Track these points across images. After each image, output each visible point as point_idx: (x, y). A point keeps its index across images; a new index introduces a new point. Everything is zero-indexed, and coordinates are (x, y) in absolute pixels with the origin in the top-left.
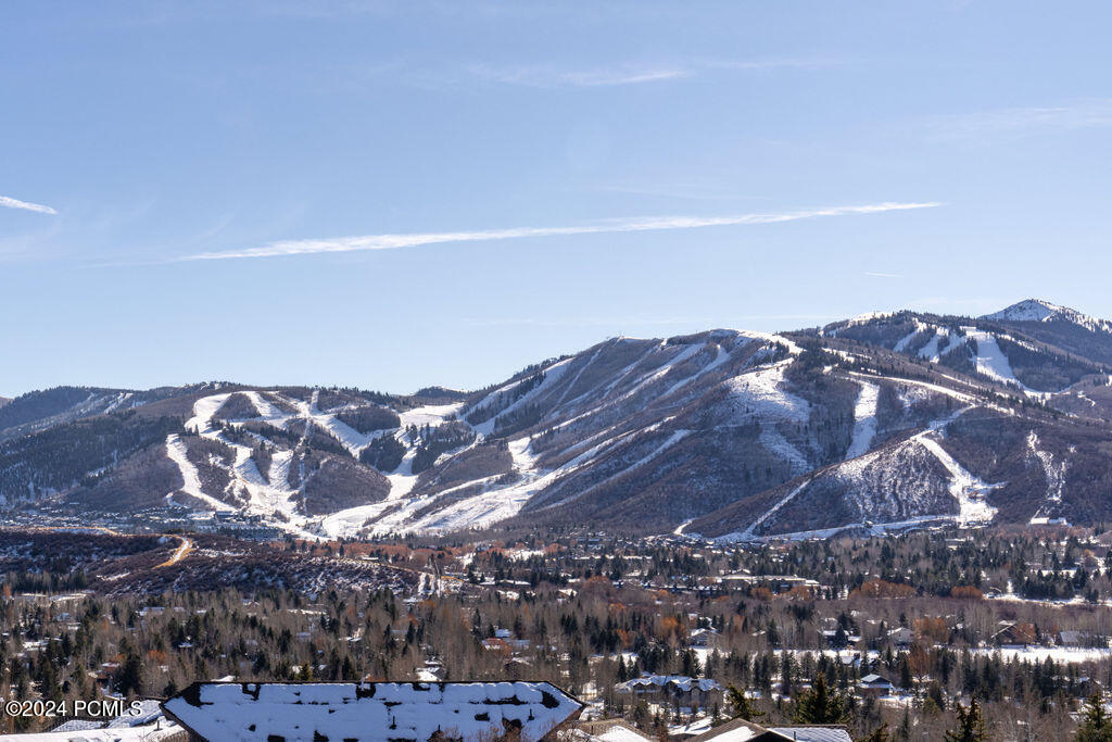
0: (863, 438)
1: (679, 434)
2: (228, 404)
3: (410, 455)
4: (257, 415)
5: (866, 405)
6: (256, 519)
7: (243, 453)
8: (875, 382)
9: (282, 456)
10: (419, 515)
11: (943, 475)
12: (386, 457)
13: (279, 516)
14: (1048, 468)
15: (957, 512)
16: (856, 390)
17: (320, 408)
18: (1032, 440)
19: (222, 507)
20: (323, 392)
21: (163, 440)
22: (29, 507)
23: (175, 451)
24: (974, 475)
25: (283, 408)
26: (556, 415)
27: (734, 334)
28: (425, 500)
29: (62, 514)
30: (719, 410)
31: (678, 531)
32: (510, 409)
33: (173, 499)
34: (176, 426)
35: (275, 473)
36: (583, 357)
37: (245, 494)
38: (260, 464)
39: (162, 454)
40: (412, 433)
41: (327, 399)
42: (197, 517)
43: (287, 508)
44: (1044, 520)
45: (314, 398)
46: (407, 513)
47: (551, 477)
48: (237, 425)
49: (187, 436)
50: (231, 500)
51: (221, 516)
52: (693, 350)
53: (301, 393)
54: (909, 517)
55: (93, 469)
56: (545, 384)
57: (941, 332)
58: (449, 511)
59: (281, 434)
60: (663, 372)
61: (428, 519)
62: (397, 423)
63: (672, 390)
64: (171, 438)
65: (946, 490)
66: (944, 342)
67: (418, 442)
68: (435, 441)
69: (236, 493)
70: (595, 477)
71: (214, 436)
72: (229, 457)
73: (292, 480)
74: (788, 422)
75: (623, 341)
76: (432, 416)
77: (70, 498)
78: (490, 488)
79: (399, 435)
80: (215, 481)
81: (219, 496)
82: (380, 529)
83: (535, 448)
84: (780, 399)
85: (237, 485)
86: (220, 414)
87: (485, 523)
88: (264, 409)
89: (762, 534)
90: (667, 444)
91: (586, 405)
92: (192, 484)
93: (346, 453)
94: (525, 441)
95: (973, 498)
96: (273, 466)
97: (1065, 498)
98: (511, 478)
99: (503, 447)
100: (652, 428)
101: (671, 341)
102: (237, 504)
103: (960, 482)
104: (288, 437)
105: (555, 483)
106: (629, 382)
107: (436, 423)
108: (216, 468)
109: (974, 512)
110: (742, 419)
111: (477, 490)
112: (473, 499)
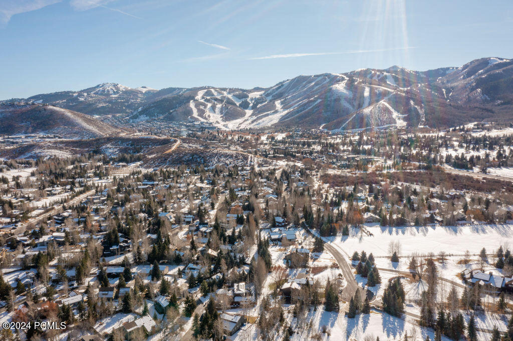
0: (367, 102)
1: (319, 101)
2: (206, 92)
3: (251, 105)
4: (213, 95)
5: (367, 93)
6: (211, 123)
7: (209, 105)
8: (369, 87)
9: (219, 106)
10: (253, 122)
11: (390, 113)
12: (245, 105)
13: (217, 122)
14: (419, 110)
15: (396, 123)
16: (363, 89)
17: (229, 93)
18: (412, 103)
19: (203, 120)
20: (230, 89)
21: (189, 102)
22: (155, 120)
23: (192, 105)
24: (398, 112)
25: (220, 93)
26: (287, 95)
27: (330, 74)
28: (254, 118)
29: (162, 122)
30: (329, 94)
31: (321, 128)
32: (275, 93)
33: (190, 118)
34: (193, 98)
35: (217, 110)
36: (293, 80)
37: (209, 116)
38: (213, 108)
39: (188, 106)
40: (252, 99)
41: (231, 91)
42: (196, 123)
43: (220, 120)
44: (422, 127)
45: (228, 91)
46: (250, 121)
47: (286, 112)
48: (208, 98)
49: (195, 100)
50: (205, 118)
51: (202, 123)
52: (320, 78)
53: (225, 89)
54: (384, 125)
55: (172, 109)
56: (284, 87)
57: (378, 73)
58: (260, 121)
59: (219, 100)
60: (313, 84)
61: (255, 123)
62: (248, 97)
63: (315, 88)
64: (191, 101)
65: (392, 117)
66: (379, 76)
67: (253, 102)
68: (258, 101)
69: (207, 116)
70: (298, 112)
71: (202, 101)
72: (205, 106)
73: (221, 112)
74: (347, 97)
75: (303, 76)
76: (257, 95)
77: (165, 117)
78: (271, 115)
79: (248, 100)
80: (201, 113)
81: (202, 117)
82: (242, 127)
83: (282, 103)
84: (345, 91)
85: (207, 114)
86: (204, 95)
87: (269, 125)
88: (215, 93)
89: (344, 130)
90: (316, 103)
91: (294, 92)
92: (195, 114)
93: (235, 105)
94: (279, 101)
95: (399, 119)
96: (217, 109)
97: (426, 119)
98: (276, 112)
99: (274, 103)
100: (312, 99)
101: (314, 76)
102: (206, 119)
103: (395, 115)
104: (221, 101)
105: (288, 113)
106: (304, 86)
107: (258, 97)
108: (202, 110)
109: (401, 123)
110: (335, 97)
111: (267, 115)
112: (267, 118)
